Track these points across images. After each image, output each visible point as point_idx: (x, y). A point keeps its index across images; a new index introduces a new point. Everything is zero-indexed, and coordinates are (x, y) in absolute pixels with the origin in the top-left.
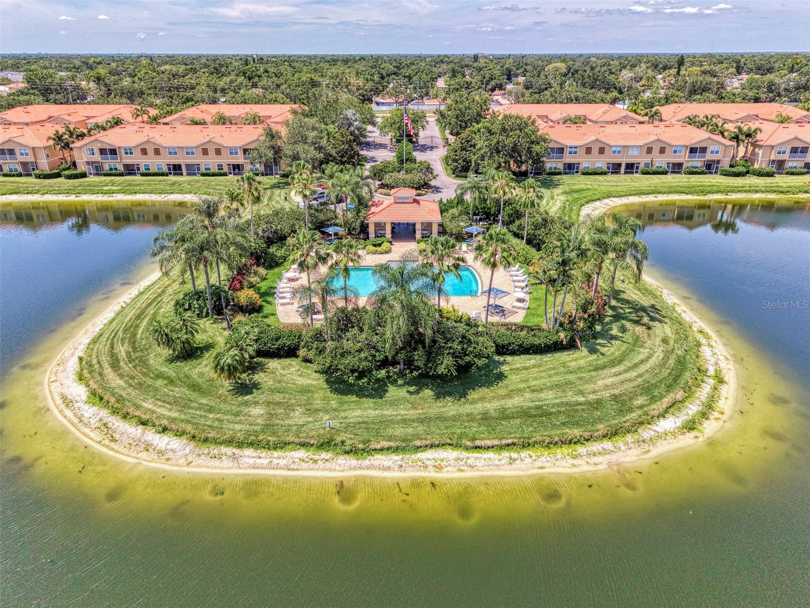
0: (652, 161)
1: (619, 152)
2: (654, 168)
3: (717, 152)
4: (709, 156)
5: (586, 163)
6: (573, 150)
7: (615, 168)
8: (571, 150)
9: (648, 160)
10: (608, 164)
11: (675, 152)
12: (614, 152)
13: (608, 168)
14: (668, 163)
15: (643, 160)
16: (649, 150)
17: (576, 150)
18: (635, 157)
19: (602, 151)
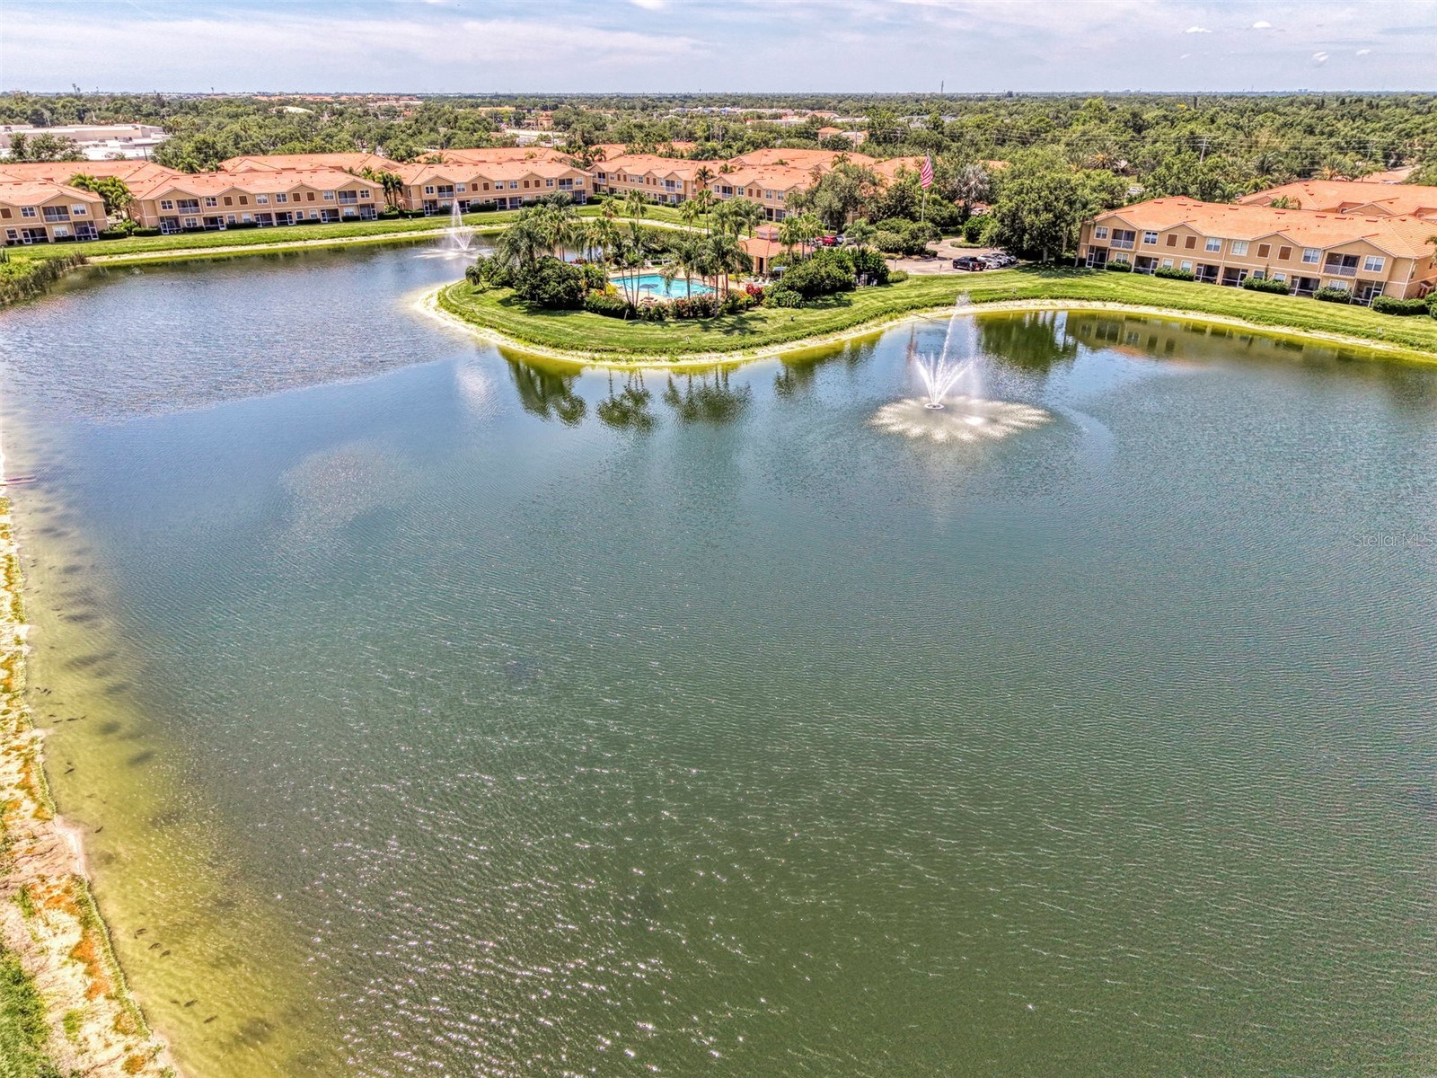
0: (1267, 270)
1: (1217, 248)
2: (1269, 282)
3: (1378, 268)
4: (1361, 273)
5: (1168, 260)
6: (1151, 237)
7: (1209, 273)
8: (1148, 236)
9: (1262, 268)
10: (1199, 265)
11: (1307, 258)
12: (1209, 247)
13: (1199, 272)
14: (1293, 277)
15: (1253, 266)
16: (1264, 251)
17: (1154, 237)
18: (1240, 258)
19: (1191, 243)
